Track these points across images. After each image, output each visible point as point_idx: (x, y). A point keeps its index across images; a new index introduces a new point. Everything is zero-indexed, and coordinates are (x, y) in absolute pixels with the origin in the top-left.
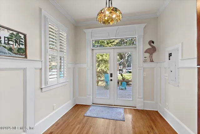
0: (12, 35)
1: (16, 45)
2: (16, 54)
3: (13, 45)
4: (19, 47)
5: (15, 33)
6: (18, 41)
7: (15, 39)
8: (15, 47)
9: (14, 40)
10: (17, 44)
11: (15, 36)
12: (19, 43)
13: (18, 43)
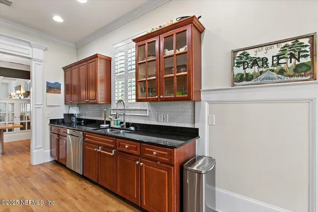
0: (285, 48)
1: (291, 62)
2: (290, 76)
3: (286, 63)
4: (297, 63)
5: (290, 43)
6: (296, 54)
7: (289, 52)
8: (290, 65)
9: (288, 55)
10: (293, 60)
11: (290, 48)
12: (297, 57)
13: (295, 58)
